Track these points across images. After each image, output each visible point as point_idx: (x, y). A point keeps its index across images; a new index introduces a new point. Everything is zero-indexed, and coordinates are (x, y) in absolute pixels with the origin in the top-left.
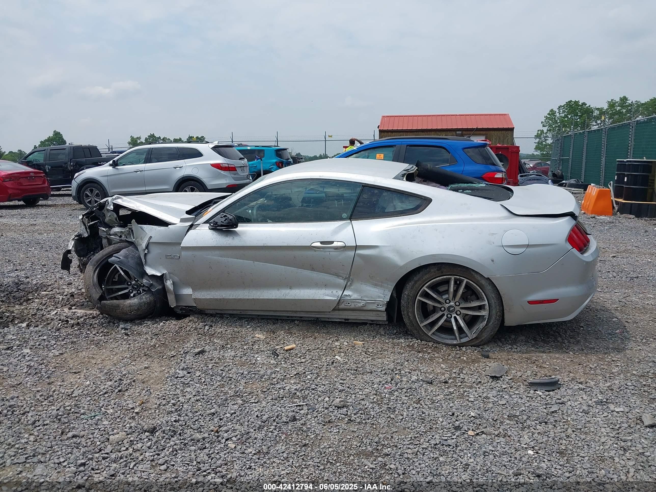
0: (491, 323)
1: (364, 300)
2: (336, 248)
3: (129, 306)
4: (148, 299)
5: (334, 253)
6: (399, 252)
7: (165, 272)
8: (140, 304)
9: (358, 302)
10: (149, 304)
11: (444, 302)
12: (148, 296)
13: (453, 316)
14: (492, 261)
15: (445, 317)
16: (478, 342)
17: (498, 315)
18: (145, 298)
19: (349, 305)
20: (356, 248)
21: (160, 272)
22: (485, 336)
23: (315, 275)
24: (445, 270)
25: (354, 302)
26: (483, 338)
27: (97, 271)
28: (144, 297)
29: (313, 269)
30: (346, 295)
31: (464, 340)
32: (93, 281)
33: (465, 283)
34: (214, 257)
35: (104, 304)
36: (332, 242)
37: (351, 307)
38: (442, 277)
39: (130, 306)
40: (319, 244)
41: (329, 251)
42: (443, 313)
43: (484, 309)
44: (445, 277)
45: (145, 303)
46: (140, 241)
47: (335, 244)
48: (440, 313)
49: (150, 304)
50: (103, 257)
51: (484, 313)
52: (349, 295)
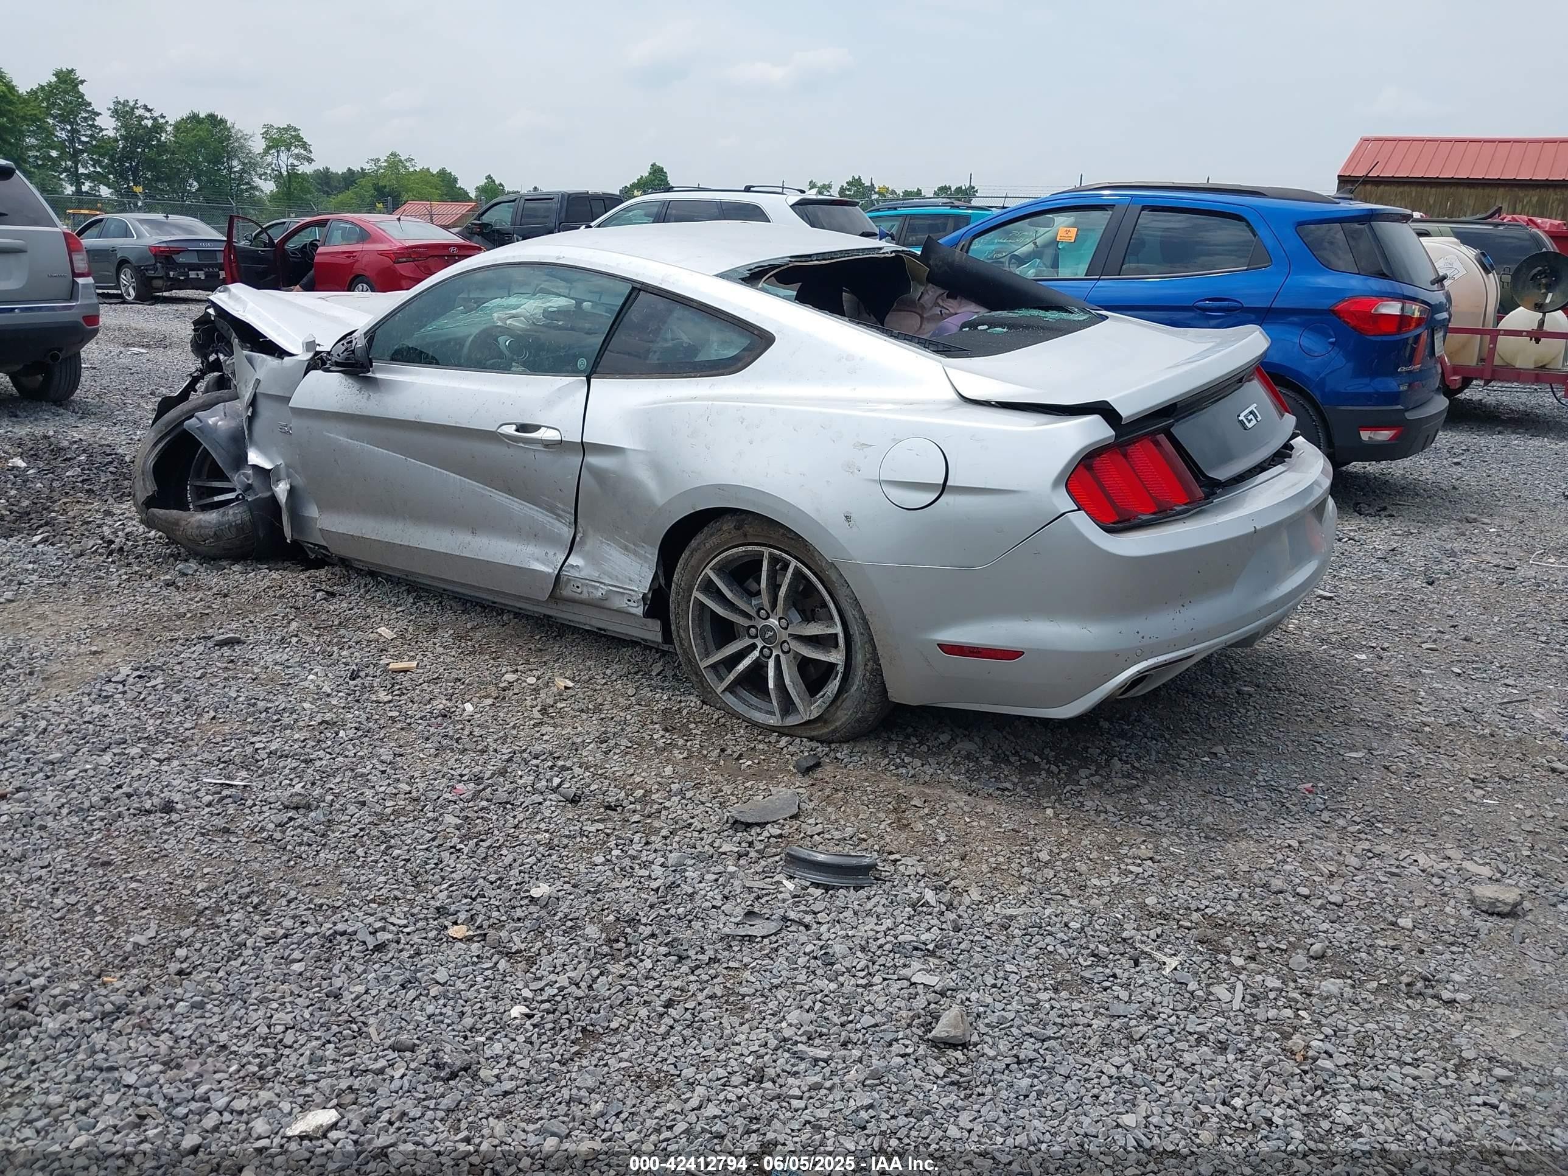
0: (855, 687)
1: (604, 584)
2: (548, 445)
3: (198, 527)
4: (239, 517)
5: (545, 458)
6: (658, 469)
7: (280, 462)
8: (220, 524)
9: (594, 587)
10: (240, 528)
11: (753, 613)
12: (241, 509)
13: (774, 654)
14: (848, 518)
15: (756, 653)
16: (826, 730)
17: (868, 668)
18: (234, 514)
19: (579, 590)
20: (584, 448)
21: (272, 460)
22: (843, 716)
23: (517, 506)
24: (751, 530)
25: (587, 585)
26: (838, 724)
27: (161, 446)
28: (231, 512)
29: (509, 491)
30: (572, 566)
31: (791, 721)
32: (145, 463)
33: (791, 570)
34: (339, 436)
35: (154, 515)
36: (537, 428)
37: (582, 596)
38: (744, 548)
39: (200, 527)
40: (511, 430)
41: (535, 451)
42: (751, 641)
43: (836, 646)
44: (750, 548)
45: (231, 525)
46: (243, 388)
47: (543, 434)
48: (746, 642)
49: (242, 528)
50: (180, 416)
51: (836, 657)
52: (577, 566)
